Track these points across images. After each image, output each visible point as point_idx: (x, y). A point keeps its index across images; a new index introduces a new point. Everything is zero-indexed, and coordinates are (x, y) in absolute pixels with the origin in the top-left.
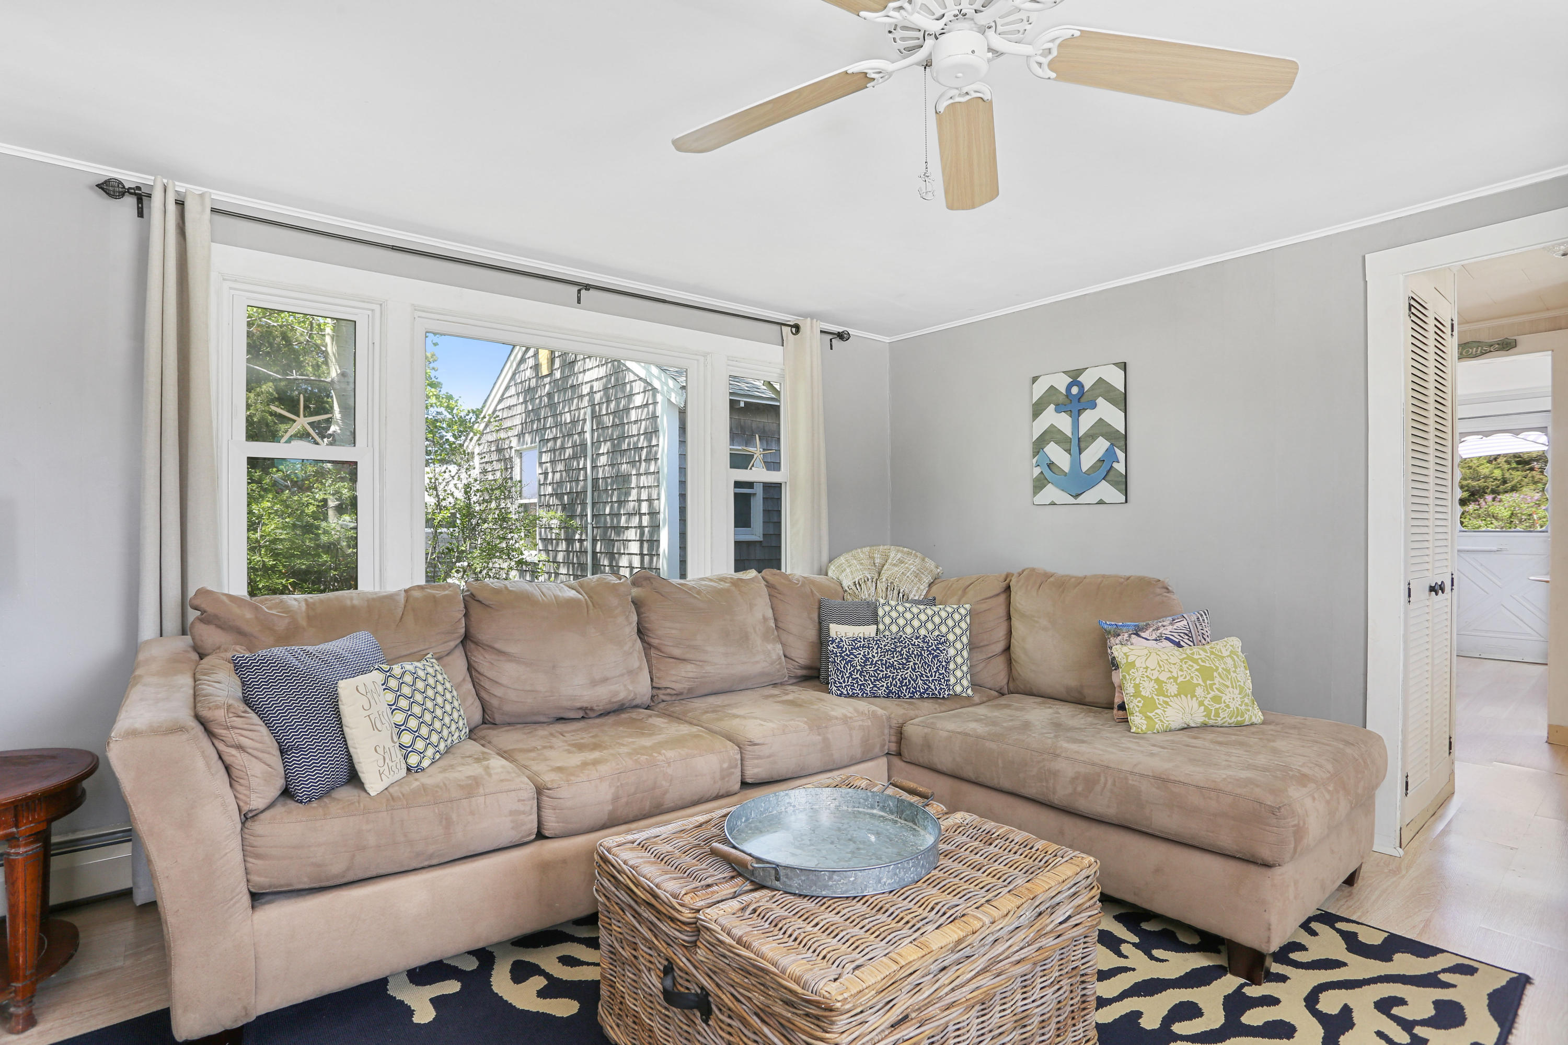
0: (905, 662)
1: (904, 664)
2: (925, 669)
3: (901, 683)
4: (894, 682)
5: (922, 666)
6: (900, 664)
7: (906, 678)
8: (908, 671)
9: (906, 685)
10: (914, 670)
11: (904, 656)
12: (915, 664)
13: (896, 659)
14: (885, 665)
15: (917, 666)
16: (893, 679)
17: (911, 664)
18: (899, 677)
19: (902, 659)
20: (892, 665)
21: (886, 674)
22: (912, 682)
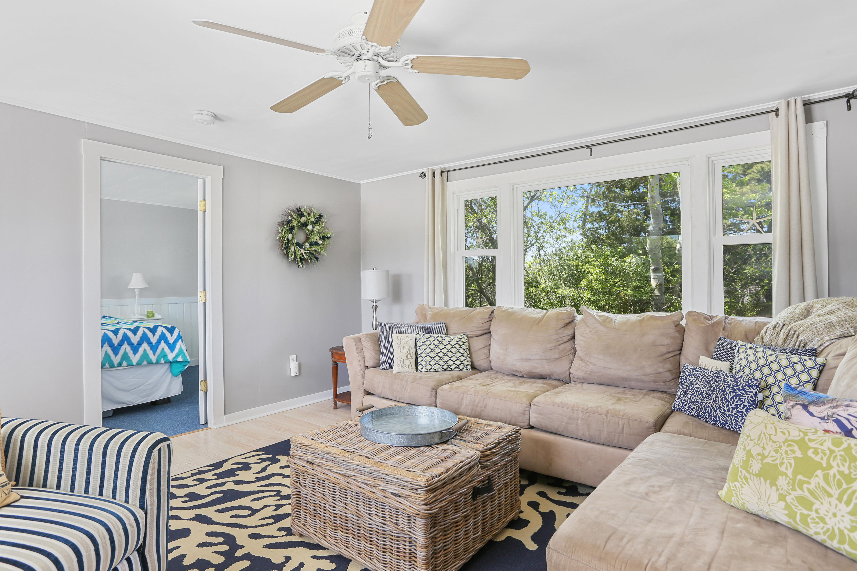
0: (710, 393)
1: (709, 395)
2: (723, 403)
3: (705, 409)
4: (701, 407)
5: (722, 400)
6: (707, 394)
7: (709, 407)
8: (711, 401)
9: (708, 412)
10: (715, 401)
11: (712, 388)
12: (717, 397)
13: (706, 389)
14: (699, 392)
15: (717, 399)
16: (701, 405)
17: (714, 396)
18: (704, 404)
19: (709, 390)
20: (702, 394)
21: (697, 399)
22: (713, 411)
